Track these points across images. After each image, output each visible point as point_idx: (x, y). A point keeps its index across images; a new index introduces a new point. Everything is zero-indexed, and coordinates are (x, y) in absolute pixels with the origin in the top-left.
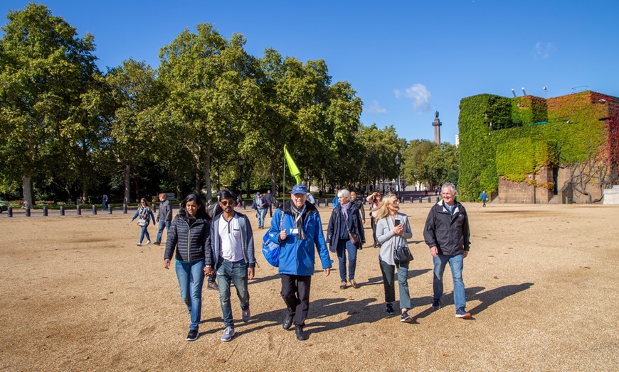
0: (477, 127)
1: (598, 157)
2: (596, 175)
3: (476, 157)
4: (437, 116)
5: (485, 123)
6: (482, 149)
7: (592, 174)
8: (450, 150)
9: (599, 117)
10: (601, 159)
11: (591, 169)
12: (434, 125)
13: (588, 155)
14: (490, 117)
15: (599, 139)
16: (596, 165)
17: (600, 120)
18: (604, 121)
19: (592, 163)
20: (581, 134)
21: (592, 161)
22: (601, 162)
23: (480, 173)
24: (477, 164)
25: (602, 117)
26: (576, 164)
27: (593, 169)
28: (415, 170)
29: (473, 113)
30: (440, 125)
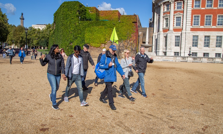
0: (73, 18)
1: (131, 39)
2: (129, 47)
3: (71, 33)
4: (22, 15)
5: (77, 16)
6: (75, 29)
7: (128, 46)
8: (34, 31)
9: (133, 21)
10: (132, 40)
11: (127, 44)
12: (20, 19)
13: (127, 38)
14: (79, 13)
15: (132, 31)
16: (130, 42)
17: (133, 22)
18: (134, 23)
19: (128, 41)
20: (124, 28)
21: (128, 40)
22: (132, 41)
23: (73, 42)
24: (72, 37)
25: (134, 21)
26: (121, 41)
27: (128, 44)
28: (13, 39)
29: (70, 10)
30: (23, 19)
